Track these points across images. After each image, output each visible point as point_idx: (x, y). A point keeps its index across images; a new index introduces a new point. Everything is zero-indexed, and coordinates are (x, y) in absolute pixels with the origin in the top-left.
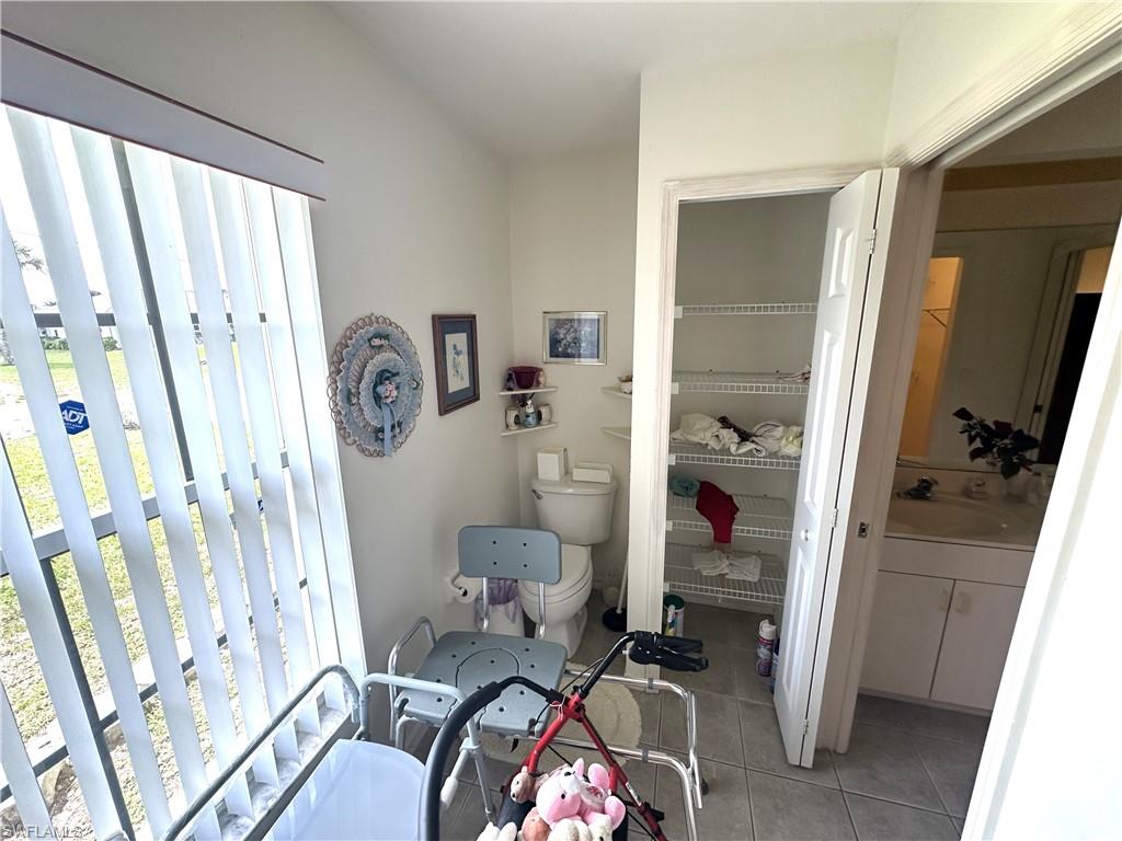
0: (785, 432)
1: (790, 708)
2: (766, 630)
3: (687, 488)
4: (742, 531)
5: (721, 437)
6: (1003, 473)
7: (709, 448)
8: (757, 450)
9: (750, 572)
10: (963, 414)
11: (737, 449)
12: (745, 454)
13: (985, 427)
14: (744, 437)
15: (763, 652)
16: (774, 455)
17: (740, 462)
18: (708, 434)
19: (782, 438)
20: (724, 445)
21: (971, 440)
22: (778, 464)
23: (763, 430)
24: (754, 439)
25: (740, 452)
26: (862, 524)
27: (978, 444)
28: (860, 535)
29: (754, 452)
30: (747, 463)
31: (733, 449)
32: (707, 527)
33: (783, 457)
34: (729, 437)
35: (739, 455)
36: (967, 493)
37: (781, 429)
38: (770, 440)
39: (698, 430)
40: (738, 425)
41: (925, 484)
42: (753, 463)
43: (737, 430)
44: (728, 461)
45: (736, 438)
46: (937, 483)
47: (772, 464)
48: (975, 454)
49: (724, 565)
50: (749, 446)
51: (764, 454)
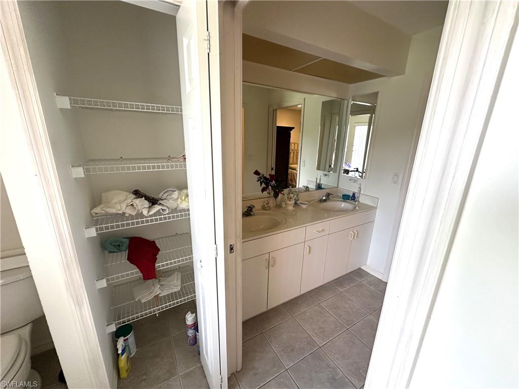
0: (179, 194)
1: (211, 371)
2: (190, 319)
3: (119, 246)
4: (163, 266)
5: (135, 206)
6: (274, 197)
7: (127, 215)
8: (163, 210)
9: (174, 285)
10: (257, 173)
11: (149, 212)
12: (155, 215)
13: (265, 178)
14: (153, 202)
15: (191, 333)
16: (175, 210)
17: (152, 221)
18: (124, 206)
19: (178, 198)
20: (138, 211)
21: (261, 184)
22: (178, 216)
23: (166, 195)
24: (161, 202)
25: (152, 212)
26: (231, 245)
27: (264, 185)
28: (231, 252)
29: (161, 211)
30: (156, 220)
31: (145, 212)
32: (136, 273)
33: (180, 211)
34: (142, 205)
35: (151, 216)
36: (264, 208)
37: (176, 193)
38: (171, 201)
39: (116, 203)
40: (148, 194)
41: (250, 208)
42: (161, 219)
43: (147, 198)
44: (142, 222)
45: (147, 204)
46: (254, 206)
47: (173, 217)
48: (263, 190)
49: (157, 289)
50: (157, 208)
51: (167, 212)
